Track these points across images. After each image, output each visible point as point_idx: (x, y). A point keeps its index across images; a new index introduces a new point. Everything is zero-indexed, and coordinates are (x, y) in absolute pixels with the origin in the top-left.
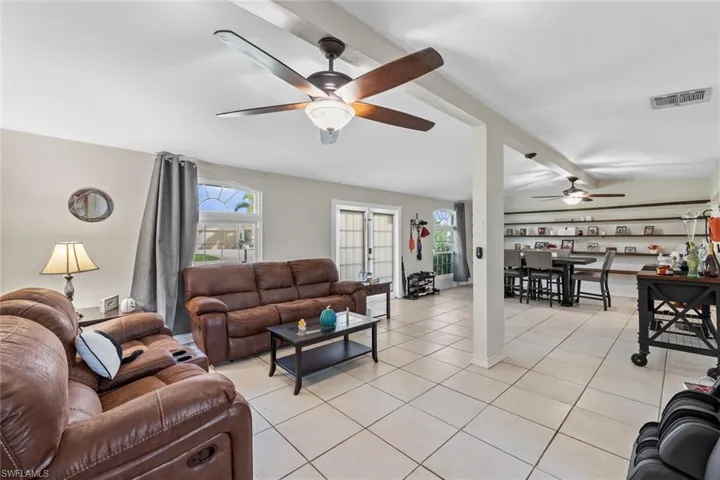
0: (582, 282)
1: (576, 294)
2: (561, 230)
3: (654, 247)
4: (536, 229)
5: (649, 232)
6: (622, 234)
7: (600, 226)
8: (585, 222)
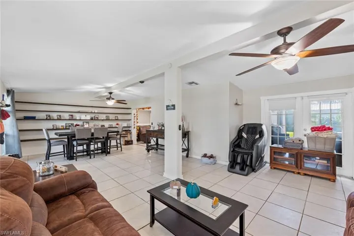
0: (112, 141)
1: (109, 145)
2: (83, 117)
3: (117, 124)
4: (66, 116)
5: (116, 118)
6: (108, 119)
7: (100, 115)
8: (94, 113)
